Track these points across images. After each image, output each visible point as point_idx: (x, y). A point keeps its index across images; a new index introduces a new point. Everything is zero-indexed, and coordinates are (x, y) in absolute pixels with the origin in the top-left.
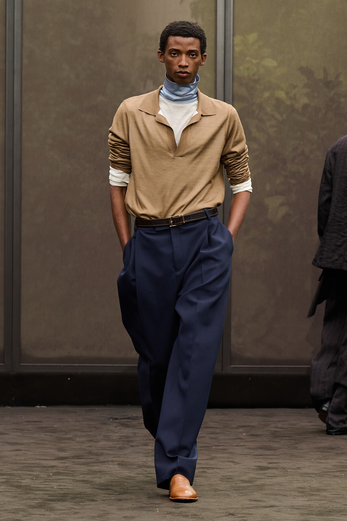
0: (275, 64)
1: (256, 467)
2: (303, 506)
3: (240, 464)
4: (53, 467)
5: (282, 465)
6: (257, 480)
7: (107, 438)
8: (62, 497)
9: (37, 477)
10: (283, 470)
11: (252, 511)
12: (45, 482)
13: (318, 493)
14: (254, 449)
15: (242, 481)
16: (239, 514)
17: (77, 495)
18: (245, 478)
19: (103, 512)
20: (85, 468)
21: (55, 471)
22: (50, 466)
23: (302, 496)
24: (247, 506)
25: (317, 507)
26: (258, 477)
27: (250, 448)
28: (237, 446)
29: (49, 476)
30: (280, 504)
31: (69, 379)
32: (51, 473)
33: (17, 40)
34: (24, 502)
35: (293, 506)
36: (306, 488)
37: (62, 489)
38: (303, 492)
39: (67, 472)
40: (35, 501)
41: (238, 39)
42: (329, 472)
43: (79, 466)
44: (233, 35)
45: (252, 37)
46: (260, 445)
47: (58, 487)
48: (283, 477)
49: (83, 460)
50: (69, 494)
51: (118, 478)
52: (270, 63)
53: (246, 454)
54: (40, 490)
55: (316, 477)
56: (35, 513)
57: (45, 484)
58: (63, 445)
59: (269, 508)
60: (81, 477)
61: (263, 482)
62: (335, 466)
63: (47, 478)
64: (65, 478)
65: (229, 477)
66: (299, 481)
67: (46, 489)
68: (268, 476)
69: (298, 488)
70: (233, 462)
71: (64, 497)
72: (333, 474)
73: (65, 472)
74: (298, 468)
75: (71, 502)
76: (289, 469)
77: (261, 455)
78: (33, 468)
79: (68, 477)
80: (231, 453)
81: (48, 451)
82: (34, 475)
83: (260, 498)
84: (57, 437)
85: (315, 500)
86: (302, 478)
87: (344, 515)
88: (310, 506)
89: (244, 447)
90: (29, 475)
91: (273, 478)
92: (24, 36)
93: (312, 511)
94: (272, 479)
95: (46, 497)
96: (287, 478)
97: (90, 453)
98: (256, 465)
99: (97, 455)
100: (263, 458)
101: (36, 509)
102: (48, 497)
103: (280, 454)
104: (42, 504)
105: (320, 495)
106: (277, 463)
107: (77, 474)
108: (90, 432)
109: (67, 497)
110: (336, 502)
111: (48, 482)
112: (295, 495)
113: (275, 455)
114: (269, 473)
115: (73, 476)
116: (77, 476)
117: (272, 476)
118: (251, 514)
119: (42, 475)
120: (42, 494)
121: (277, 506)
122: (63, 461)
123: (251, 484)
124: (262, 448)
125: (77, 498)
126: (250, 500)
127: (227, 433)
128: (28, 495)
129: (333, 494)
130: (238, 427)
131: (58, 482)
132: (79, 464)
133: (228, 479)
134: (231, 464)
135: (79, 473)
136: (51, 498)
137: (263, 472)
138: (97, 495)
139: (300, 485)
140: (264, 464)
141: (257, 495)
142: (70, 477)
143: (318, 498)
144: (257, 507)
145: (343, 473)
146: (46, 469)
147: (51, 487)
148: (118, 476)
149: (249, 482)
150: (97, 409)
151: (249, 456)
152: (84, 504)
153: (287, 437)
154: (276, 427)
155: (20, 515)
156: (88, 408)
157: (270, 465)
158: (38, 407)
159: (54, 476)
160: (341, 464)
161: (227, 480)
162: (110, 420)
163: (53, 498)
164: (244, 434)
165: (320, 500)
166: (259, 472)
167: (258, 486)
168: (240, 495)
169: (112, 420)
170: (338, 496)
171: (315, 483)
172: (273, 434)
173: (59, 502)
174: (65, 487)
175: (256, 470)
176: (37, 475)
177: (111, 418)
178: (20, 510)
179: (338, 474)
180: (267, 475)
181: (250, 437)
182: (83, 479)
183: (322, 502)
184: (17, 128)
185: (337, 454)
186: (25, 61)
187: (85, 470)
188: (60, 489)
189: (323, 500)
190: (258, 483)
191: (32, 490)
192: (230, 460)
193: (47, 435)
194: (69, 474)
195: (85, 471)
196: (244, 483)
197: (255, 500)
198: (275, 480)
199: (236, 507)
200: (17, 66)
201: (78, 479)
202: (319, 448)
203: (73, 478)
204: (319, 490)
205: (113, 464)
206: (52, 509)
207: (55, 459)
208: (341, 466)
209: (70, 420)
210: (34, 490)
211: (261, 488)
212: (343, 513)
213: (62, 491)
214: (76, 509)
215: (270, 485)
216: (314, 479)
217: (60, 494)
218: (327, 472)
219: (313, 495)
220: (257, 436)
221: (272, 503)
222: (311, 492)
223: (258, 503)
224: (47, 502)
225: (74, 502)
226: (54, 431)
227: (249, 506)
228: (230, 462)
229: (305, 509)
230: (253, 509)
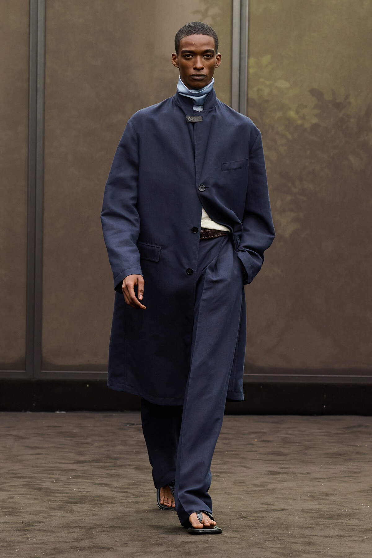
0: (287, 85)
1: (267, 472)
2: (313, 510)
3: (252, 468)
4: (72, 470)
5: (292, 470)
6: (269, 484)
7: (124, 443)
8: (82, 499)
9: (57, 480)
10: (293, 475)
11: (263, 514)
12: (65, 485)
13: (327, 498)
14: (265, 454)
15: (254, 485)
16: (251, 516)
17: (95, 497)
18: (257, 482)
19: (120, 514)
20: (103, 472)
21: (74, 474)
22: (70, 470)
23: (312, 500)
24: (259, 510)
25: (326, 511)
26: (269, 481)
27: (261, 454)
28: (248, 451)
29: (68, 479)
30: (290, 507)
31: (88, 386)
32: (71, 476)
33: (40, 60)
34: (45, 504)
35: (303, 510)
36: (315, 492)
37: (81, 492)
38: (312, 496)
39: (86, 475)
40: (54, 504)
41: (252, 61)
42: (337, 477)
43: (98, 470)
44: (248, 57)
45: (266, 59)
46: (271, 450)
47: (77, 490)
48: (293, 481)
49: (101, 464)
50: (88, 497)
51: (135, 482)
52: (283, 84)
53: (258, 459)
54: (60, 493)
55: (325, 482)
56: (55, 515)
57: (64, 487)
58: (82, 449)
59: (280, 512)
60: (99, 480)
61: (274, 487)
62: (342, 471)
63: (67, 481)
64: (84, 481)
65: (242, 481)
66: (309, 485)
67: (66, 491)
68: (279, 481)
69: (308, 492)
70: (245, 467)
71: (83, 499)
72: (341, 480)
73: (84, 475)
74: (308, 473)
75: (90, 504)
76: (299, 474)
77: (272, 460)
78: (53, 471)
79: (86, 481)
80: (243, 458)
81: (67, 455)
82: (54, 478)
83: (271, 502)
84: (76, 442)
85: (324, 504)
86: (312, 482)
87: (352, 518)
88: (319, 510)
89: (256, 452)
90: (50, 478)
91: (284, 482)
92: (47, 56)
93: (321, 514)
94: (282, 483)
95: (66, 499)
96: (297, 482)
97: (108, 457)
98: (268, 470)
99: (116, 459)
100: (274, 463)
101: (57, 511)
102: (68, 499)
103: (290, 460)
104: (62, 506)
105: (329, 499)
106: (287, 468)
107: (96, 478)
108: (108, 436)
109: (86, 499)
110: (344, 507)
111: (68, 485)
112: (305, 499)
113: (285, 460)
114: (280, 478)
115: (92, 479)
116: (96, 479)
117: (282, 481)
118: (263, 517)
119: (62, 478)
120: (63, 496)
121: (287, 510)
122: (82, 465)
123: (262, 488)
124: (273, 454)
125: (96, 500)
126: (262, 504)
127: (239, 439)
128: (49, 498)
129: (341, 499)
130: (250, 433)
131: (78, 485)
132: (97, 468)
133: (241, 483)
134: (244, 468)
135: (97, 476)
136: (71, 500)
137: (274, 476)
138: (114, 498)
139: (309, 490)
140: (275, 469)
141: (268, 499)
142: (89, 480)
143: (327, 502)
144: (268, 511)
145: (351, 479)
146: (65, 472)
147: (71, 490)
148: (135, 479)
149: (261, 486)
150: (114, 415)
151: (261, 461)
152: (103, 506)
153: (297, 443)
154: (287, 434)
155: (41, 517)
156: (105, 414)
157: (281, 470)
158: (58, 412)
159: (74, 480)
160: (349, 470)
161: (239, 484)
162: (127, 425)
163: (73, 500)
164: (256, 440)
165: (329, 504)
166: (270, 477)
167: (269, 490)
168: (253, 498)
169: (129, 425)
170: (346, 500)
171: (324, 487)
172: (283, 440)
173: (78, 504)
174: (84, 490)
175: (268, 474)
176: (58, 478)
177: (128, 424)
178: (41, 512)
179: (346, 479)
180: (278, 479)
181: (261, 443)
182: (101, 482)
183: (331, 506)
184: (39, 144)
185: (346, 460)
186: (48, 81)
187: (104, 473)
188: (79, 491)
189: (331, 504)
190: (269, 487)
191: (52, 492)
192: (242, 465)
193: (66, 440)
194: (88, 478)
195: (103, 475)
196: (256, 487)
197: (267, 503)
198: (286, 485)
199: (249, 510)
200: (40, 85)
201: (97, 482)
202: (328, 454)
203: (92, 481)
204: (328, 495)
205: (130, 468)
206: (71, 511)
207: (74, 463)
208: (348, 471)
209: (89, 425)
210: (54, 493)
211: (272, 491)
212: (351, 517)
213: (82, 493)
214: (94, 511)
215: (281, 489)
216: (323, 483)
217: (80, 496)
218: (335, 477)
219: (323, 499)
220: (268, 441)
221: (283, 506)
222: (321, 497)
223: (269, 506)
224: (67, 504)
225: (93, 505)
226: (73, 435)
227: (260, 510)
228: (242, 466)
229: (315, 512)
230: (265, 512)
